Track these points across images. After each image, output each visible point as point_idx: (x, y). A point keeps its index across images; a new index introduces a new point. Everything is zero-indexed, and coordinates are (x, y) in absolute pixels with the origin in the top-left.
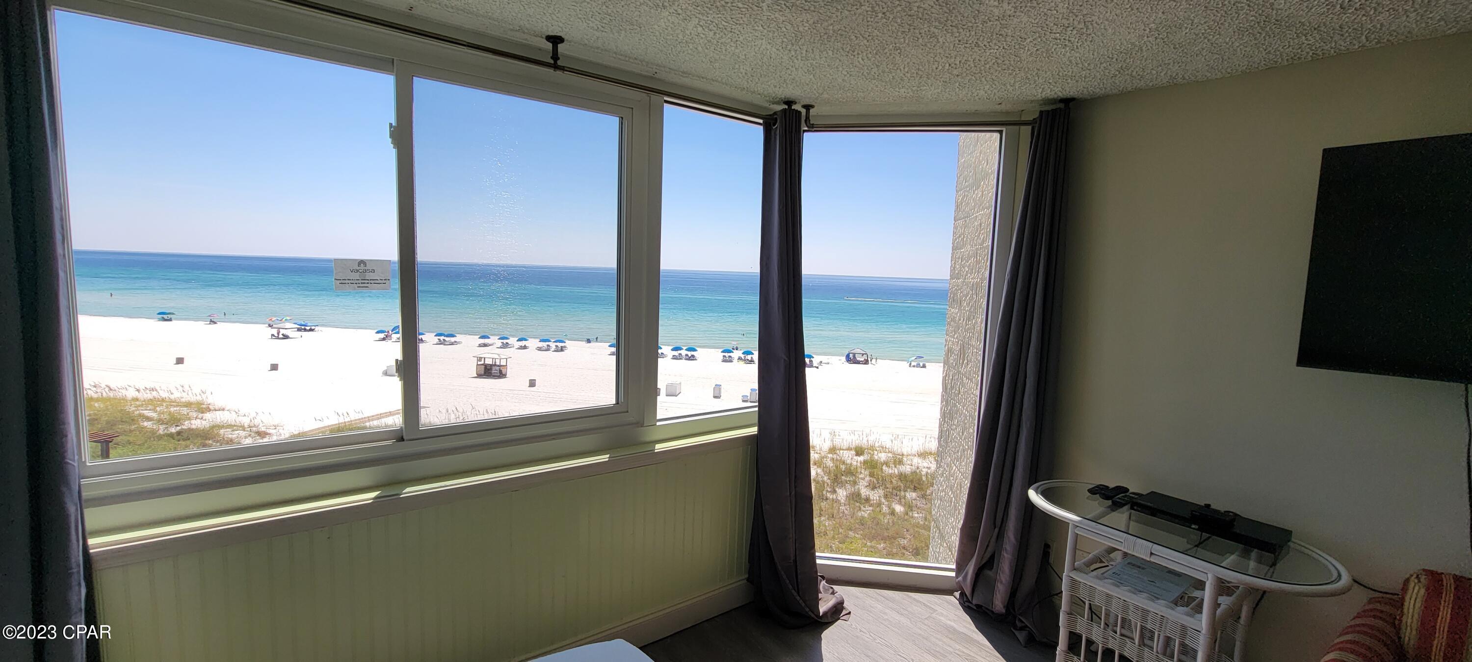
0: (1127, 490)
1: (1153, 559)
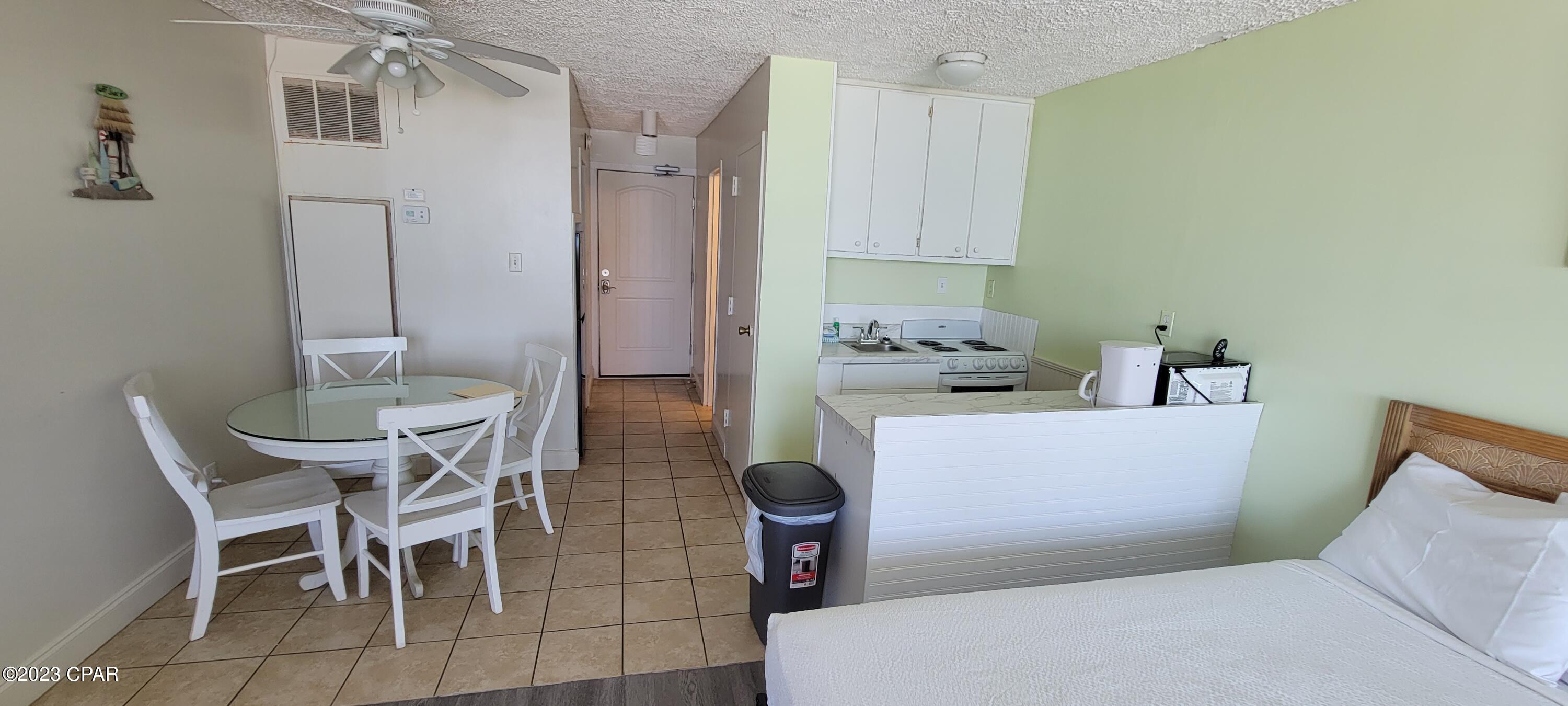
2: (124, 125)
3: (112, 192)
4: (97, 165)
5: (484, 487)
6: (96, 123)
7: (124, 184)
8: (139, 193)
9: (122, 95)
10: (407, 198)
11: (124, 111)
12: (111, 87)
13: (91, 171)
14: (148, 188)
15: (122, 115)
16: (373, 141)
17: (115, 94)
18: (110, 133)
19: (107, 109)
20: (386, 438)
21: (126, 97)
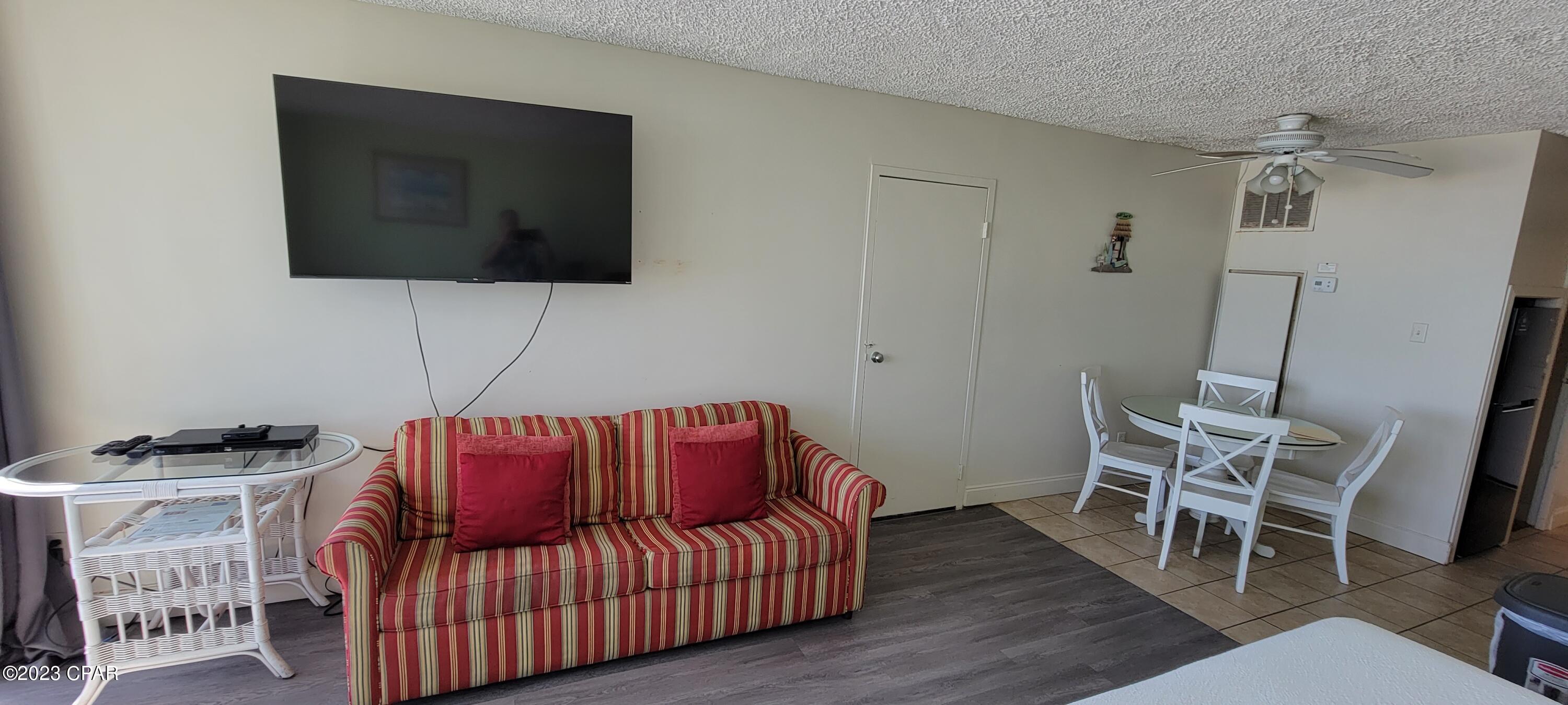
0: (149, 438)
1: (181, 495)
2: (1126, 233)
3: (1111, 268)
4: (1106, 255)
5: (1252, 490)
6: (1112, 233)
7: (1118, 264)
8: (1126, 269)
9: (1130, 216)
10: (1319, 271)
11: (1128, 225)
12: (1124, 213)
13: (1102, 258)
14: (1131, 266)
15: (1127, 227)
16: (1302, 226)
17: (1126, 217)
18: (1118, 237)
19: (1120, 225)
20: (1181, 427)
21: (1132, 217)
